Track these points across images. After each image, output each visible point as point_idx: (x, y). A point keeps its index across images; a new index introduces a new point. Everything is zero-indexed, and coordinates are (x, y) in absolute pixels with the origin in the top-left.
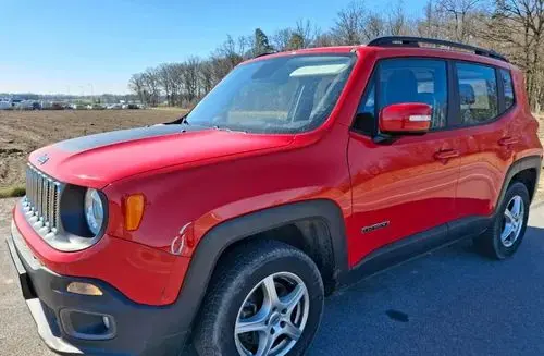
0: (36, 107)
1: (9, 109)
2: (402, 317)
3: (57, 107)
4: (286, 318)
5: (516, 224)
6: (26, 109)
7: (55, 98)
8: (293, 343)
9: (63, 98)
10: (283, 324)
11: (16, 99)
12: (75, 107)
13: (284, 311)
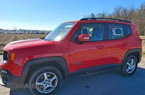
0: (38, 33)
1: (31, 34)
2: (87, 87)
3: (42, 33)
4: (50, 83)
5: (132, 67)
6: (35, 34)
7: (42, 31)
8: (53, 89)
9: (44, 31)
10: (49, 84)
11: (33, 31)
12: (46, 33)
13: (50, 81)
